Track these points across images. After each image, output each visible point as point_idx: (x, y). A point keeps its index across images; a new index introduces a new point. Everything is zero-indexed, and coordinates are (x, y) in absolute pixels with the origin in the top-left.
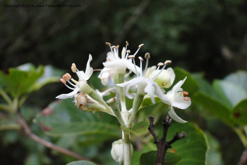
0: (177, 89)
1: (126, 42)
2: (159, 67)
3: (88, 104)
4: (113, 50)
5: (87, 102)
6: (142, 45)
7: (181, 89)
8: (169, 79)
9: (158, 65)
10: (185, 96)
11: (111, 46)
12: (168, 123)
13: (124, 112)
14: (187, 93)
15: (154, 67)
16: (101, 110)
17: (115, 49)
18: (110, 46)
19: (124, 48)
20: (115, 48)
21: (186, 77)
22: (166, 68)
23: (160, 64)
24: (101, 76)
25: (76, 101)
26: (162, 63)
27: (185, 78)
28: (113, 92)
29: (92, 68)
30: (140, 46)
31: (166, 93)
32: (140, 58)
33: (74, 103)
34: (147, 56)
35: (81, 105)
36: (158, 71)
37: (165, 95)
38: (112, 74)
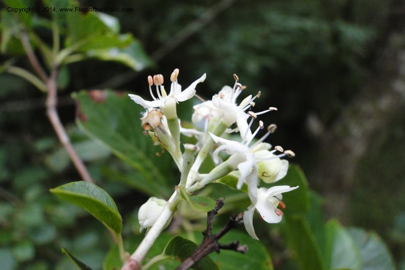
0: (276, 192)
1: (260, 92)
2: (274, 151)
3: (158, 129)
4: (236, 88)
5: (159, 126)
6: (276, 109)
7: (281, 197)
8: (276, 173)
9: (276, 147)
10: (279, 207)
11: (238, 82)
12: (236, 222)
13: (194, 171)
14: (284, 206)
15: (269, 146)
16: (168, 148)
17: (238, 88)
18: (236, 81)
19: (251, 96)
20: (240, 87)
21: (298, 187)
22: (282, 158)
23: (279, 148)
24: (198, 108)
25: (145, 115)
26: (282, 149)
27: (296, 186)
28: (197, 137)
29: (195, 91)
30: (272, 108)
31: (259, 187)
32: (261, 123)
33: (142, 116)
34: (272, 128)
35: (148, 124)
36: (271, 154)
37: (257, 189)
38: (212, 116)
